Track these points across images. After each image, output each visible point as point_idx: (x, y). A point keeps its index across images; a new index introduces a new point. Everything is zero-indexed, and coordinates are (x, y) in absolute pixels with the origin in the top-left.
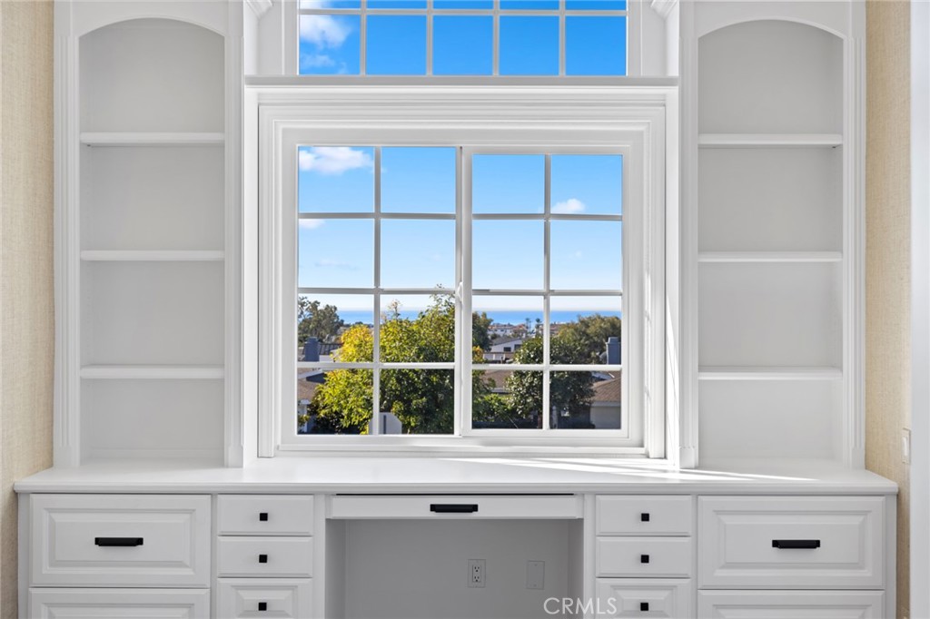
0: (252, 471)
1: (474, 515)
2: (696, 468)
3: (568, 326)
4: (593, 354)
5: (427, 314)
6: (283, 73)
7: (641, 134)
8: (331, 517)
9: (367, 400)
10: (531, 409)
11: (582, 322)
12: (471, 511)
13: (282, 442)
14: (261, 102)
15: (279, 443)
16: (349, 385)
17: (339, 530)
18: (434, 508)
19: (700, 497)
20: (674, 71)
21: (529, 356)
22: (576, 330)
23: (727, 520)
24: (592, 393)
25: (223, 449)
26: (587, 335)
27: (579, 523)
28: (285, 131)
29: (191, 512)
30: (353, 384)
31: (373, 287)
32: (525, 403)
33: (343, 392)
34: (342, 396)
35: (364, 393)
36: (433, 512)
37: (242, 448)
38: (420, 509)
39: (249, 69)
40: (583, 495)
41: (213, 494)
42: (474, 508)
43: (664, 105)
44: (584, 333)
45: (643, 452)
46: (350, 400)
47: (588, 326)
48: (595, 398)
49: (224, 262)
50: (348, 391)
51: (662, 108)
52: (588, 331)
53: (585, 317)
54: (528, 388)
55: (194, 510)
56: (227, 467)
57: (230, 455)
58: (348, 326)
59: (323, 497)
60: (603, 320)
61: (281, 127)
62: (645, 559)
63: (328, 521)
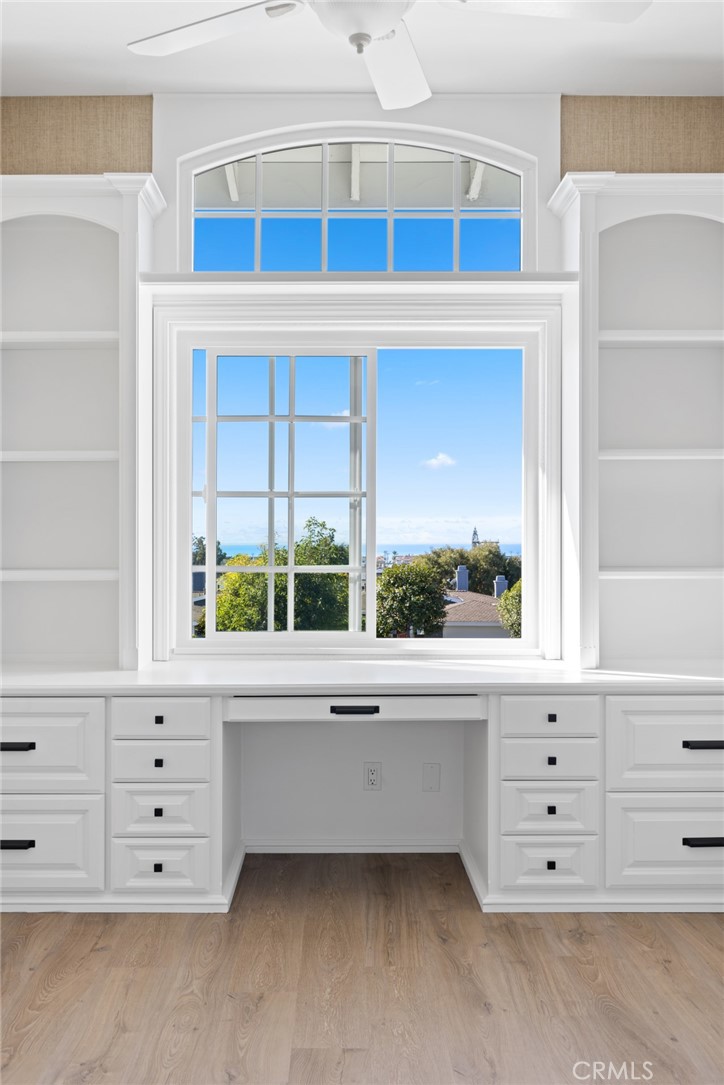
0: (146, 673)
1: (375, 717)
2: (597, 668)
3: (423, 557)
4: (444, 580)
5: (301, 544)
6: (178, 270)
7: (535, 335)
8: (228, 720)
9: (249, 620)
10: (391, 629)
11: (435, 553)
12: (372, 713)
13: (177, 646)
14: (156, 303)
15: (174, 646)
16: (233, 607)
17: (236, 732)
18: (334, 710)
19: (608, 697)
20: (573, 264)
21: (389, 582)
22: (429, 560)
23: (637, 720)
24: (444, 615)
25: (118, 653)
26: (439, 564)
27: (482, 724)
28: (180, 334)
29: (84, 715)
30: (236, 606)
31: (267, 490)
32: (386, 623)
33: (227, 613)
34: (226, 616)
35: (246, 613)
36: (334, 715)
37: (137, 651)
38: (320, 711)
39: (143, 265)
40: (487, 695)
41: (106, 697)
42: (376, 710)
43: (560, 305)
44: (436, 563)
45: (540, 653)
46: (234, 620)
47: (439, 556)
48: (447, 618)
49: (117, 462)
50: (231, 612)
51: (558, 308)
52: (440, 561)
53: (437, 549)
54: (388, 611)
55: (87, 713)
56: (122, 669)
57: (125, 657)
58: (229, 558)
59: (220, 699)
60: (452, 551)
61: (176, 329)
62: (552, 761)
63: (225, 724)
